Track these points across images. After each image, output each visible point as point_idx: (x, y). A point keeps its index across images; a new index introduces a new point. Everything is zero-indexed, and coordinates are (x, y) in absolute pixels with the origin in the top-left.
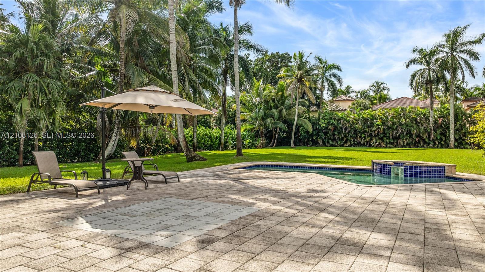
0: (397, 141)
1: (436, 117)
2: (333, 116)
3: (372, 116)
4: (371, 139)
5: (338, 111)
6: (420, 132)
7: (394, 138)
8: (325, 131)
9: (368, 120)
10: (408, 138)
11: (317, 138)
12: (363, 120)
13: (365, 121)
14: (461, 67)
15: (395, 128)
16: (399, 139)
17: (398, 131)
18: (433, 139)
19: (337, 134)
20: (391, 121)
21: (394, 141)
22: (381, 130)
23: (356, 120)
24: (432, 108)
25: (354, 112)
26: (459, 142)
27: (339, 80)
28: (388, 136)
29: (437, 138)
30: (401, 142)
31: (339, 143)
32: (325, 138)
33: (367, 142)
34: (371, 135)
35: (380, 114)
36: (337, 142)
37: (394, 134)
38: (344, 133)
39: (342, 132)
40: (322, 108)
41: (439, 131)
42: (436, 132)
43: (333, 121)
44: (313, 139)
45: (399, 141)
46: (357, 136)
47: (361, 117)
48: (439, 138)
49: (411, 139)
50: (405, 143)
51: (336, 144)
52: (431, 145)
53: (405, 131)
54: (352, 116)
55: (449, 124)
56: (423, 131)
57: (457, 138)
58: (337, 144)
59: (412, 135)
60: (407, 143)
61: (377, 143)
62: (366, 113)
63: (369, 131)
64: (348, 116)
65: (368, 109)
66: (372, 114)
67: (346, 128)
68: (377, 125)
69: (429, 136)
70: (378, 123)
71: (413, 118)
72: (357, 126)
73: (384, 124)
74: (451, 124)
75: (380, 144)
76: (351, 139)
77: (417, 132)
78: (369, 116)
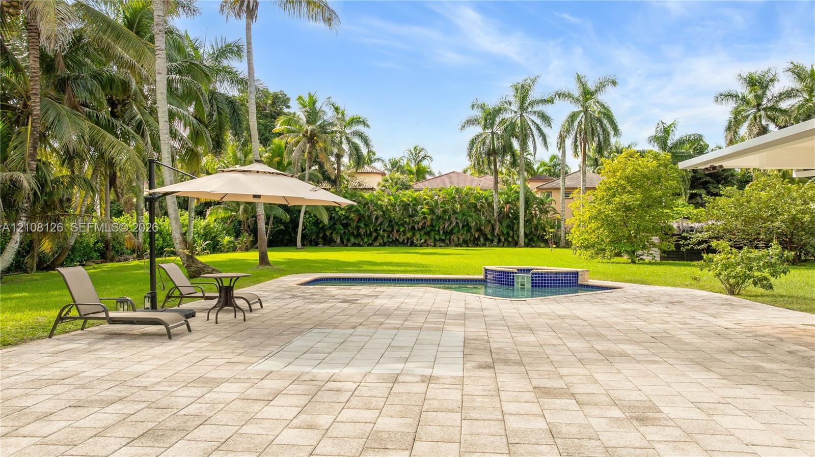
0: (450, 237)
1: (502, 202)
3: (415, 199)
4: (414, 235)
5: (362, 190)
6: (481, 224)
7: (445, 233)
8: (345, 222)
9: (409, 205)
10: (465, 232)
11: (332, 233)
12: (403, 205)
13: (406, 206)
14: (533, 135)
15: (447, 218)
16: (452, 235)
17: (451, 222)
18: (497, 234)
19: (364, 227)
21: (445, 237)
22: (427, 220)
23: (392, 205)
24: (496, 189)
25: (388, 193)
26: (529, 238)
27: (366, 142)
28: (437, 229)
29: (503, 233)
30: (456, 239)
31: (366, 240)
32: (345, 233)
33: (408, 239)
34: (413, 228)
35: (427, 197)
36: (363, 240)
37: (446, 226)
38: (375, 226)
39: (371, 223)
40: (340, 185)
41: (505, 223)
42: (501, 224)
43: (358, 206)
44: (325, 234)
45: (452, 237)
46: (393, 230)
47: (399, 201)
48: (505, 233)
49: (469, 234)
50: (461, 240)
51: (361, 243)
52: (495, 243)
53: (461, 222)
54: (385, 199)
55: (519, 212)
56: (485, 223)
57: (528, 232)
58: (363, 242)
59: (470, 228)
60: (464, 240)
61: (423, 241)
62: (406, 196)
63: (411, 222)
64: (379, 199)
65: (407, 188)
66: (415, 196)
67: (377, 218)
68: (423, 213)
69: (493, 229)
70: (423, 210)
71: (471, 203)
72: (393, 215)
73: (432, 211)
74: (520, 213)
75: (426, 241)
76: (383, 234)
77: (476, 223)
78: (410, 200)
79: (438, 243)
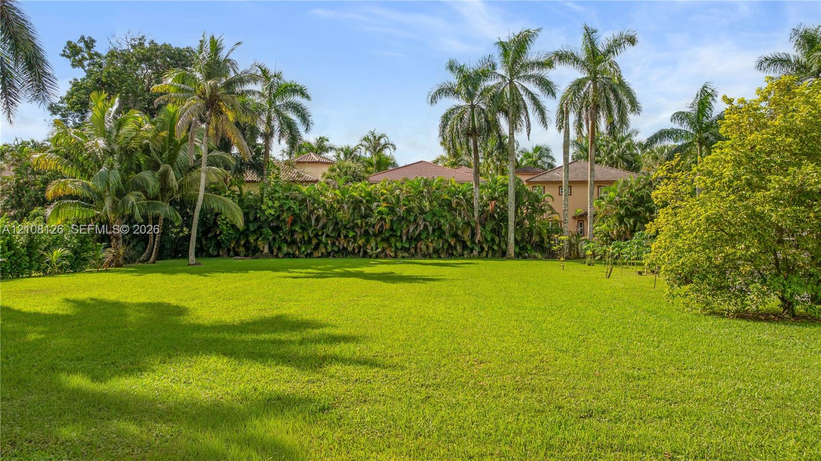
0: (416, 245)
1: (485, 198)
2: (291, 192)
3: (369, 194)
4: (368, 241)
5: (301, 182)
6: (457, 228)
7: (410, 240)
8: (274, 224)
9: (361, 202)
10: (436, 238)
11: (257, 239)
12: (352, 202)
13: (356, 204)
14: (526, 108)
15: (412, 219)
16: (418, 242)
17: (418, 225)
18: (479, 241)
19: (300, 231)
20: (405, 205)
21: (410, 244)
22: (386, 222)
23: (338, 202)
24: (477, 183)
25: (334, 186)
26: (521, 246)
27: (304, 118)
28: (399, 234)
29: (486, 239)
30: (424, 247)
31: (303, 249)
32: (274, 239)
33: (360, 247)
34: (366, 233)
35: (385, 191)
36: (299, 249)
37: (411, 231)
38: (315, 229)
39: (311, 226)
40: (268, 174)
41: (490, 225)
42: (484, 228)
43: (291, 203)
44: (247, 242)
45: (419, 245)
46: (339, 236)
47: (347, 196)
48: (489, 239)
49: (441, 241)
50: (431, 249)
51: (297, 253)
52: (475, 253)
53: (431, 225)
54: (330, 194)
56: (462, 227)
57: (519, 238)
58: (300, 251)
59: (443, 233)
60: (434, 248)
61: (379, 250)
62: (358, 190)
63: (364, 225)
64: (321, 194)
65: (360, 180)
66: (369, 190)
67: (318, 219)
68: (380, 213)
69: (473, 235)
70: (380, 209)
71: (443, 200)
72: (340, 215)
73: (392, 210)
74: (510, 212)
75: (383, 250)
76: (327, 241)
77: (451, 226)
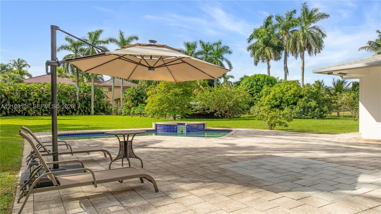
15: (50, 99)
18: (79, 109)
21: (48, 110)
22: (38, 101)
23: (13, 92)
24: (78, 85)
25: (9, 84)
29: (82, 108)
33: (24, 111)
35: (36, 88)
41: (84, 103)
42: (81, 104)
47: (17, 89)
52: (77, 113)
54: (8, 88)
55: (91, 97)
56: (72, 103)
57: (95, 107)
60: (60, 112)
62: (22, 86)
65: (20, 82)
67: (1, 99)
68: (35, 97)
71: (63, 92)
73: (40, 96)
75: (36, 113)
78: (25, 89)
79: (44, 114)
